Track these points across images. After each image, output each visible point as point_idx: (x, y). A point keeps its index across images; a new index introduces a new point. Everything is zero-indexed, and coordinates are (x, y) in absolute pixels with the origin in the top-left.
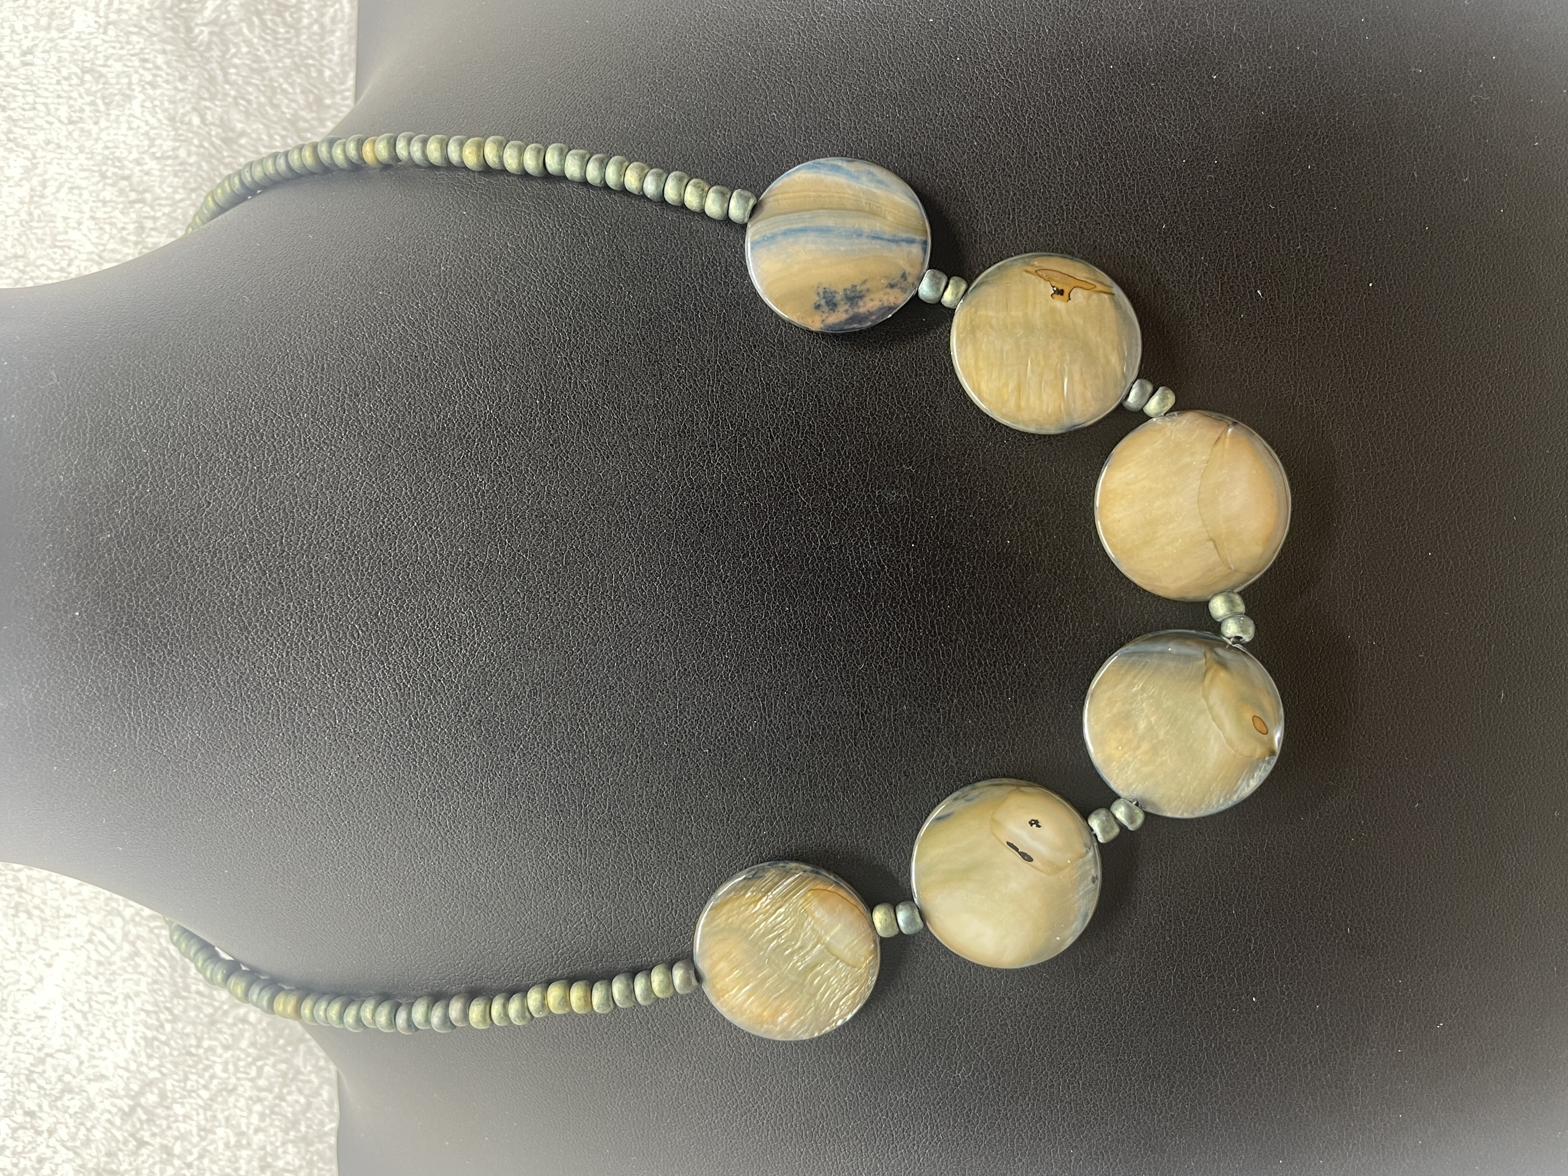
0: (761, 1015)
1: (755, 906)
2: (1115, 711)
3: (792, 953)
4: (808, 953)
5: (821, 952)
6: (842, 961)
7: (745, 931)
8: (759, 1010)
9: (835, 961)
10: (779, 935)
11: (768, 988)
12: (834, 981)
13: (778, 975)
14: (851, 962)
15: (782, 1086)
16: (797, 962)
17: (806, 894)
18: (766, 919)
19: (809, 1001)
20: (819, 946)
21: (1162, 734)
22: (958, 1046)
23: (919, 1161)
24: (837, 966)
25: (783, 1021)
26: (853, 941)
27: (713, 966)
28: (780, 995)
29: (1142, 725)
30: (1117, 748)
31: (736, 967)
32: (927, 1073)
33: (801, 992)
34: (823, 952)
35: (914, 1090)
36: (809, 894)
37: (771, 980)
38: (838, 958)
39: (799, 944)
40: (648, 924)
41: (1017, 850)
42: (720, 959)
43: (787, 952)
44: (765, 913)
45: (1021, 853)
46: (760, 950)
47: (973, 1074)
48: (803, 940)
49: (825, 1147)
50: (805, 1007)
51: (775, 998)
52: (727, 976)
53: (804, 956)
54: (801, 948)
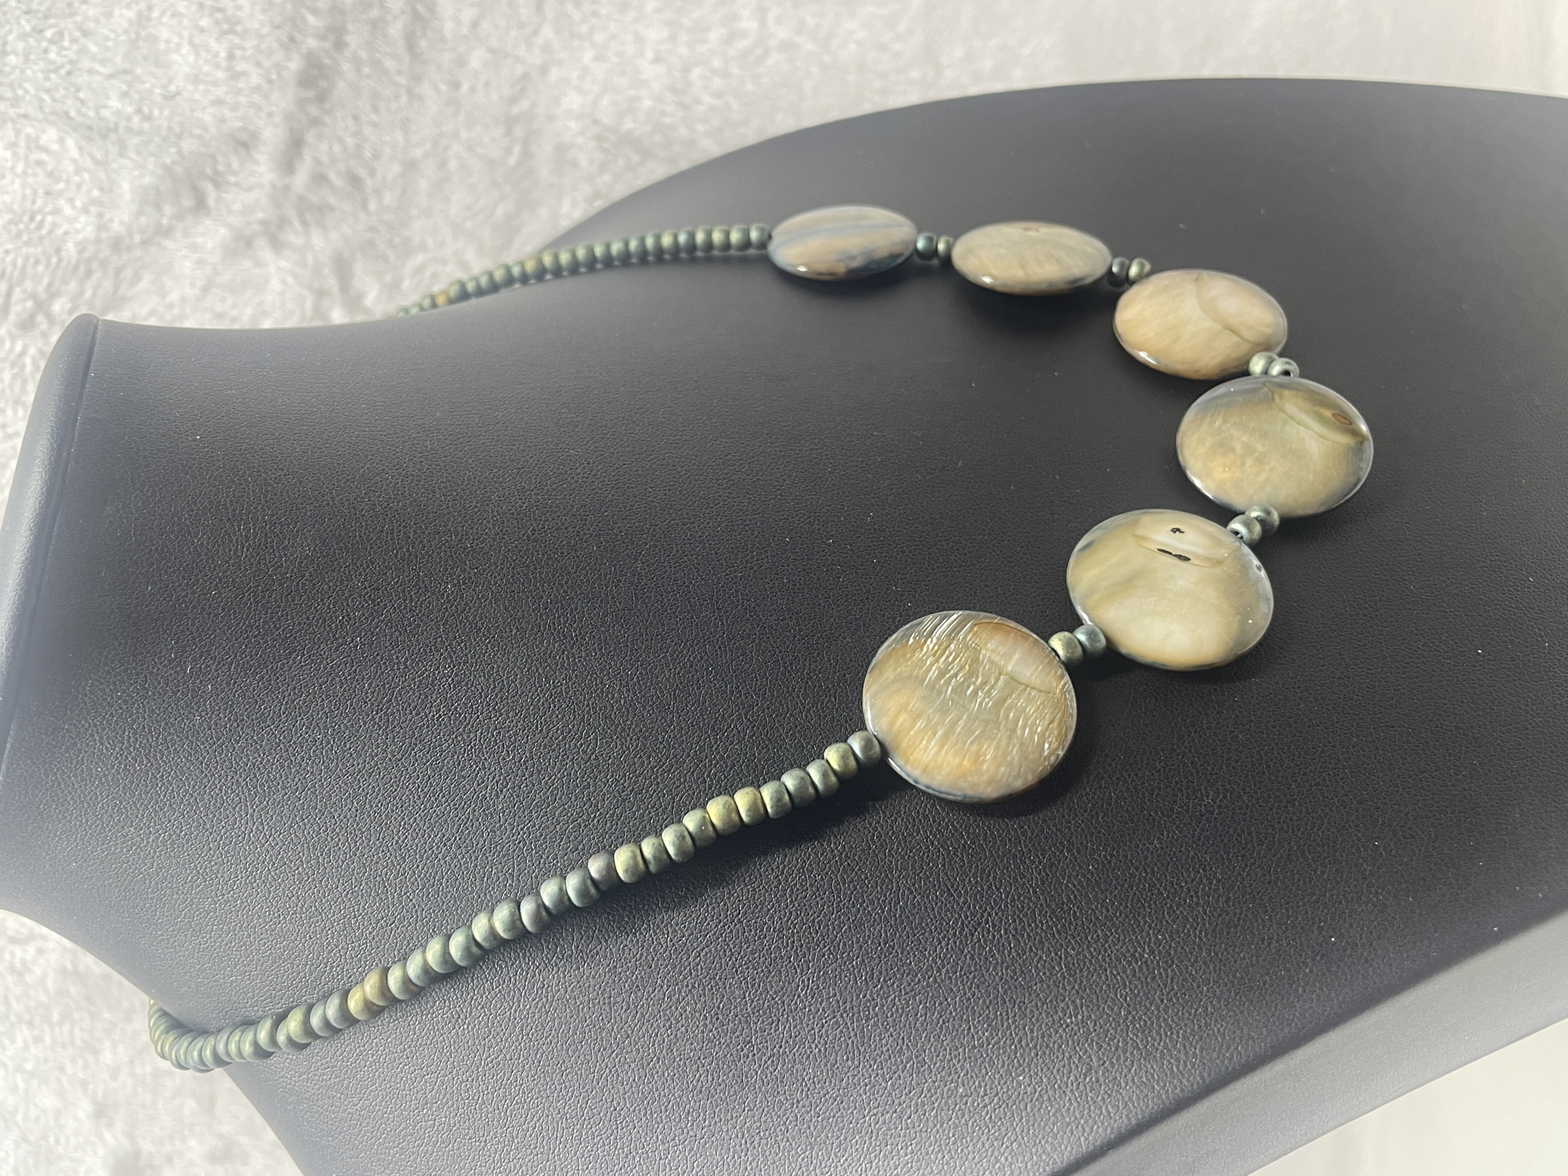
0: (960, 764)
1: (922, 650)
2: (1208, 444)
3: (975, 692)
4: (992, 687)
5: (1007, 684)
6: (1033, 688)
7: (917, 677)
8: (957, 760)
9: (1025, 690)
10: (956, 675)
11: (960, 733)
12: (1031, 710)
13: (968, 716)
14: (1042, 688)
15: (1009, 876)
16: (984, 699)
17: (972, 628)
18: (937, 661)
19: (1010, 738)
20: (1002, 677)
21: (1259, 446)
22: (1194, 771)
23: (1205, 913)
24: (1030, 694)
25: (988, 769)
26: (1038, 666)
27: (892, 723)
28: (976, 738)
29: (1238, 447)
30: (1225, 471)
31: (918, 717)
32: (1172, 810)
33: (999, 729)
34: (1009, 683)
35: (1165, 833)
36: (975, 629)
37: (961, 723)
38: (1027, 686)
39: (980, 679)
40: (806, 716)
41: (1171, 554)
42: (899, 713)
43: (969, 692)
44: (934, 655)
45: (1175, 556)
46: (939, 693)
47: (1225, 797)
48: (983, 674)
49: (1087, 938)
50: (1008, 745)
51: (971, 742)
52: (911, 728)
53: (989, 691)
54: (984, 683)
